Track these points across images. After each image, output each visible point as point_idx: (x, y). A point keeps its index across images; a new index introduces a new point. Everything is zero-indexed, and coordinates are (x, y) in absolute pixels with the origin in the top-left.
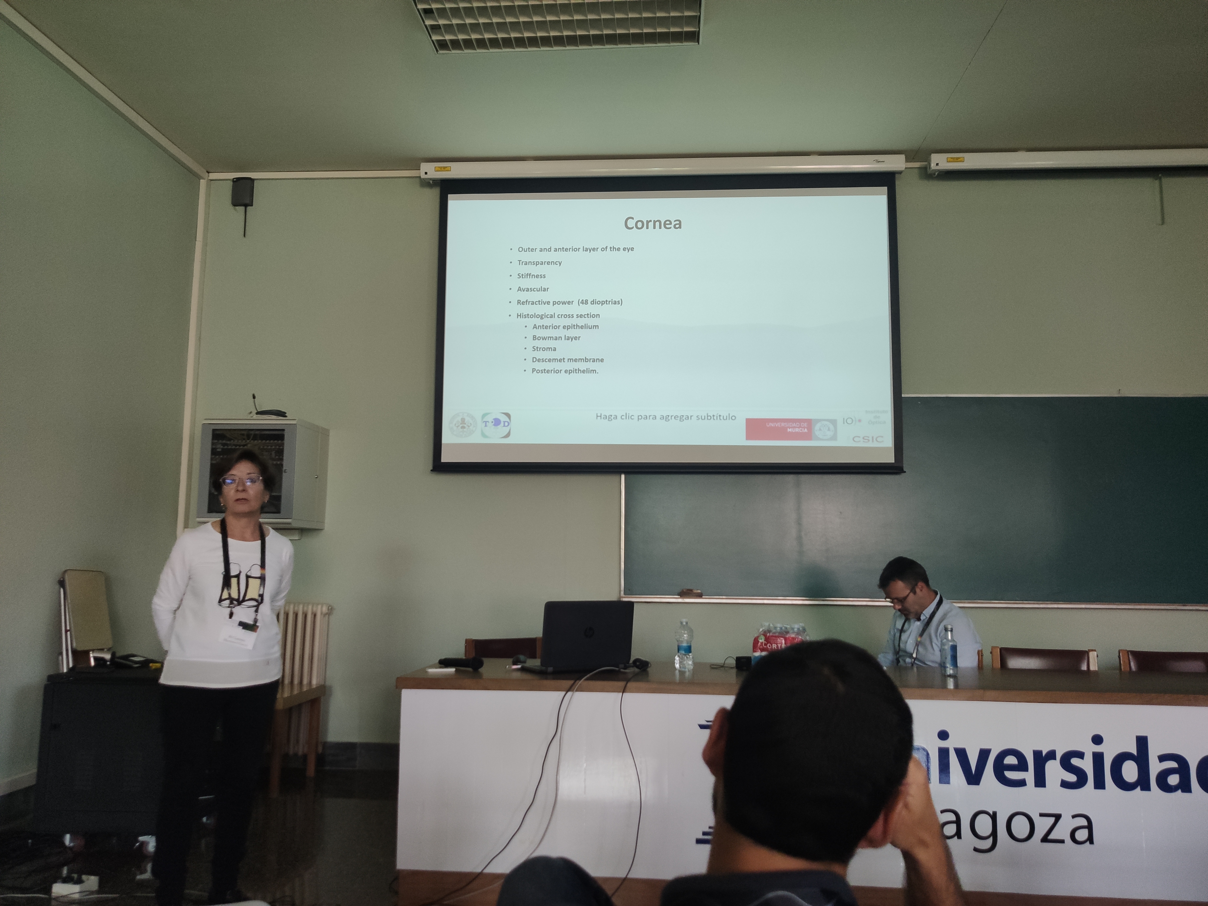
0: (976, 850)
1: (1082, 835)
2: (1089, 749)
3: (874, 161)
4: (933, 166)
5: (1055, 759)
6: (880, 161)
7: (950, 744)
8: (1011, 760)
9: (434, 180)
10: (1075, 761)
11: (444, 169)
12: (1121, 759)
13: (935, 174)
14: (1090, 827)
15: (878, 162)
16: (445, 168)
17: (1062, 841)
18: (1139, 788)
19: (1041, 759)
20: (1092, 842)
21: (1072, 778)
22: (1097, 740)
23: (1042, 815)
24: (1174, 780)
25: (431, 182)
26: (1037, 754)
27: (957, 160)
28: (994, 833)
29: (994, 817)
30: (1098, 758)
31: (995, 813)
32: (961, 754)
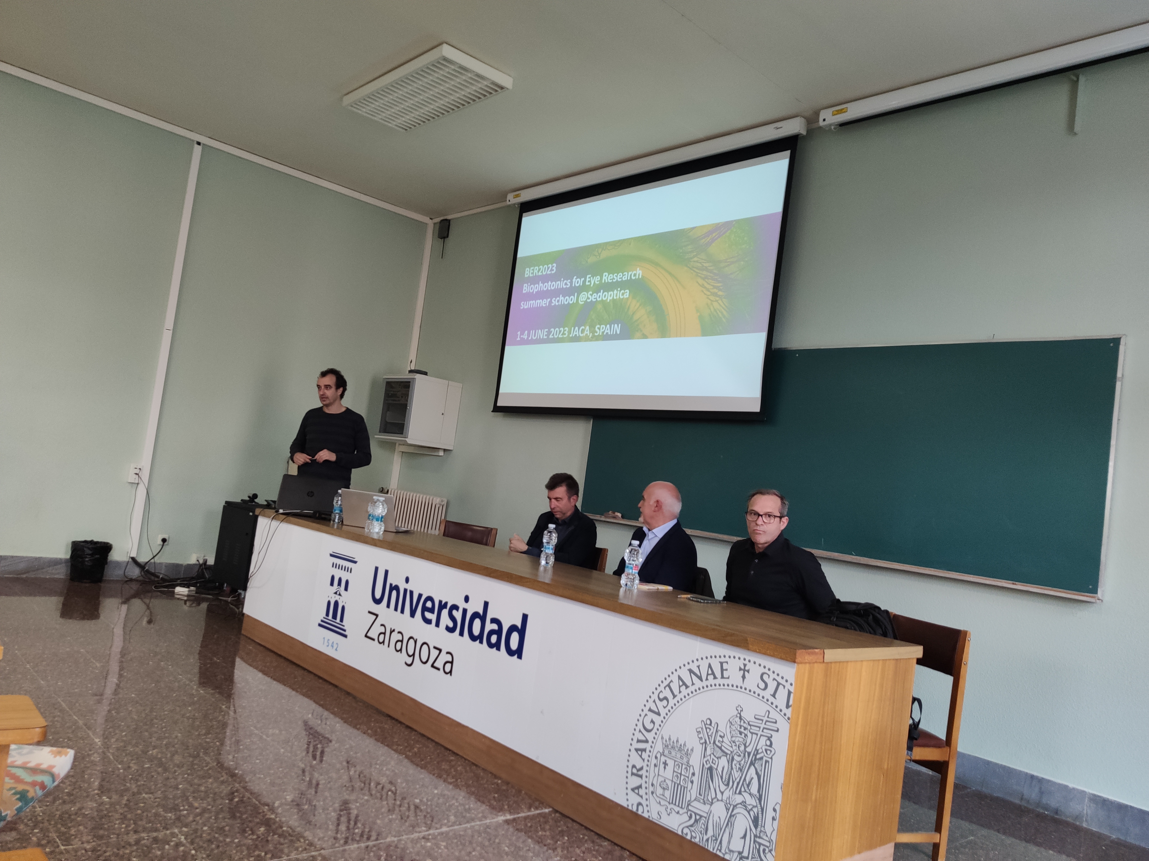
0: (406, 663)
1: (448, 667)
2: (462, 605)
3: (774, 128)
5: (446, 608)
7: (409, 587)
8: (429, 604)
10: (454, 612)
12: (475, 615)
14: (452, 663)
16: (518, 195)
17: (438, 669)
19: (443, 606)
20: (451, 675)
21: (451, 625)
22: (467, 599)
23: (435, 648)
24: (494, 639)
26: (440, 602)
28: (414, 655)
29: (416, 642)
30: (465, 611)
31: (416, 640)
32: (411, 593)
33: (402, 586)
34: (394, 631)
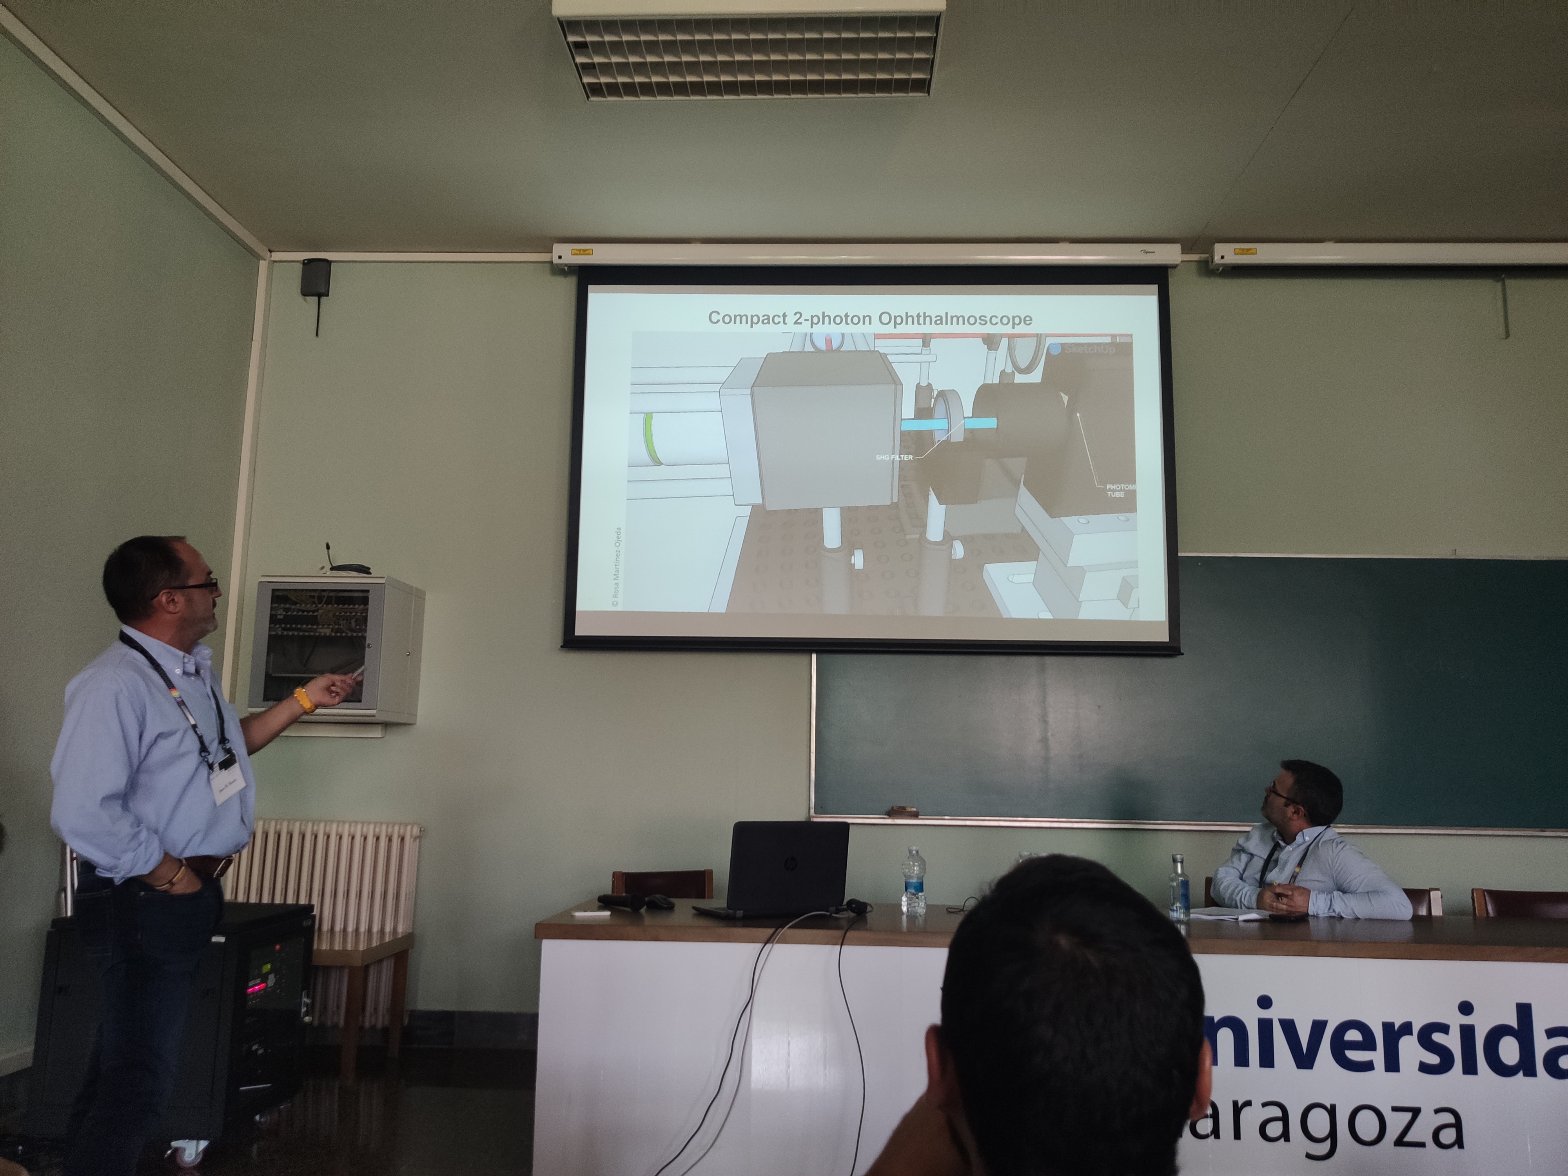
0: (1309, 1156)
1: (1447, 1137)
2: (1456, 1020)
3: (1141, 251)
4: (1217, 259)
5: (1411, 1034)
6: (1149, 252)
7: (1274, 1014)
8: (1353, 1035)
9: (569, 267)
10: (1437, 1037)
11: (584, 252)
12: (1497, 1033)
13: (1218, 270)
14: (1458, 1125)
15: (1147, 253)
16: (584, 250)
17: (1422, 1145)
18: (1521, 1073)
19: (1393, 1034)
20: (1461, 1146)
21: (1433, 1059)
22: (1466, 1008)
23: (1395, 1109)
24: (1564, 1062)
25: (566, 269)
26: (1388, 1027)
27: (1247, 252)
28: (1333, 1134)
29: (1332, 1111)
30: (1467, 1032)
31: (1333, 1107)
32: (1289, 1026)
33: (1251, 1018)
34: (1248, 1103)
